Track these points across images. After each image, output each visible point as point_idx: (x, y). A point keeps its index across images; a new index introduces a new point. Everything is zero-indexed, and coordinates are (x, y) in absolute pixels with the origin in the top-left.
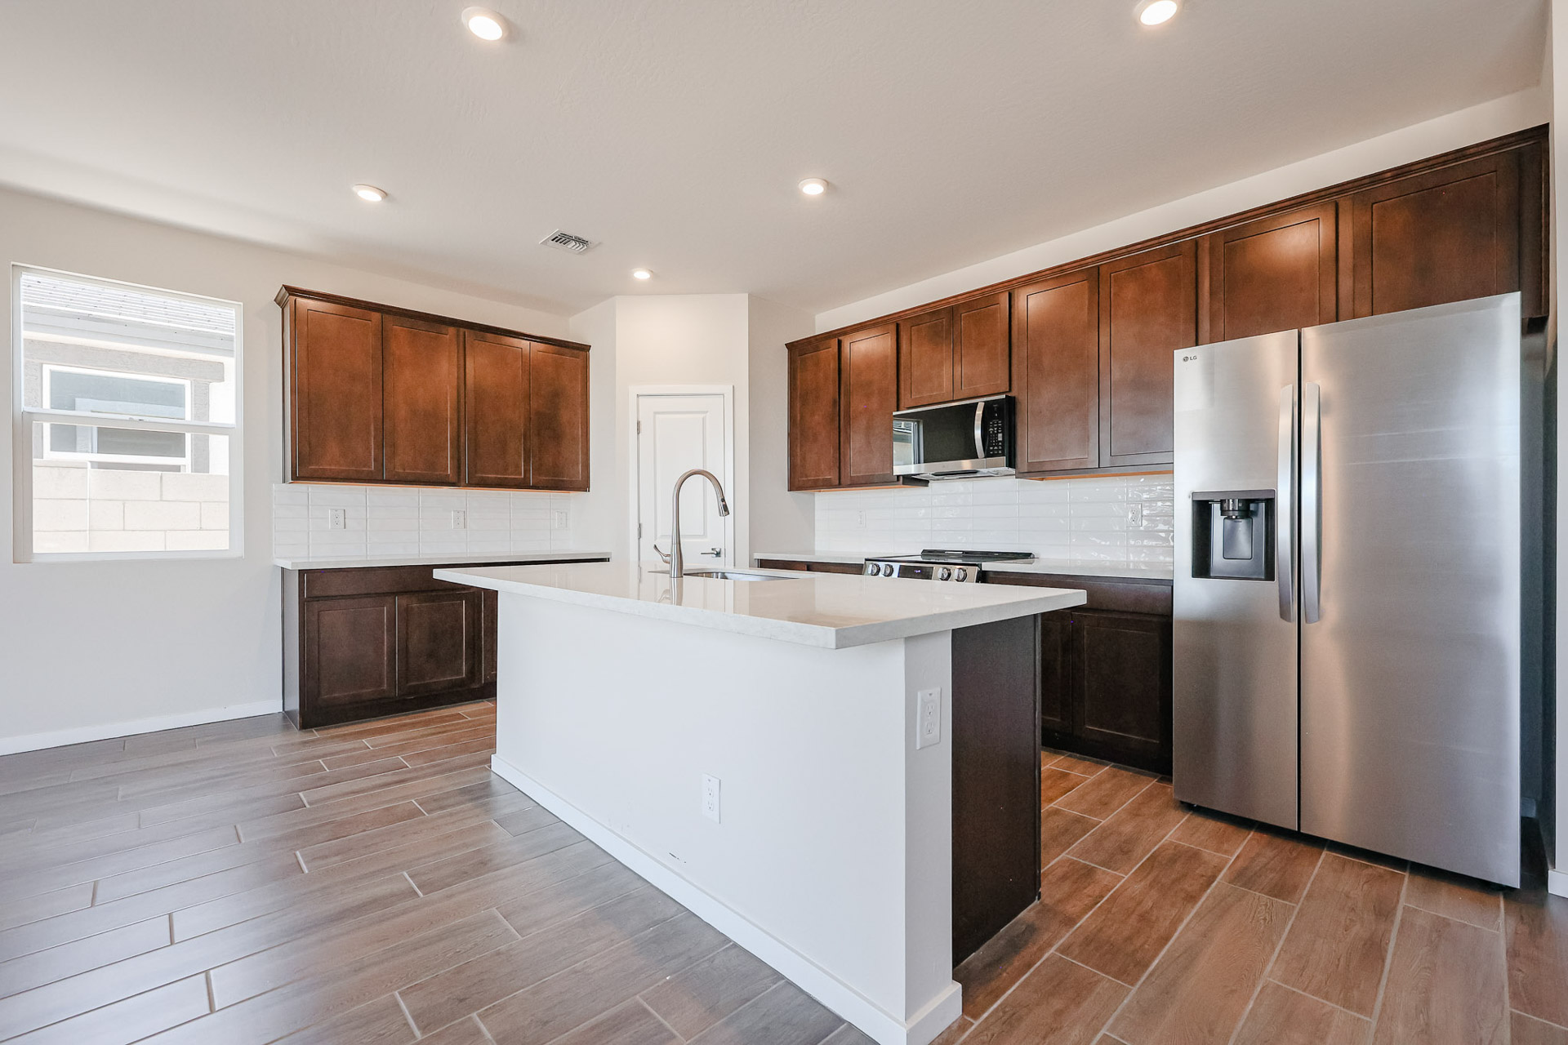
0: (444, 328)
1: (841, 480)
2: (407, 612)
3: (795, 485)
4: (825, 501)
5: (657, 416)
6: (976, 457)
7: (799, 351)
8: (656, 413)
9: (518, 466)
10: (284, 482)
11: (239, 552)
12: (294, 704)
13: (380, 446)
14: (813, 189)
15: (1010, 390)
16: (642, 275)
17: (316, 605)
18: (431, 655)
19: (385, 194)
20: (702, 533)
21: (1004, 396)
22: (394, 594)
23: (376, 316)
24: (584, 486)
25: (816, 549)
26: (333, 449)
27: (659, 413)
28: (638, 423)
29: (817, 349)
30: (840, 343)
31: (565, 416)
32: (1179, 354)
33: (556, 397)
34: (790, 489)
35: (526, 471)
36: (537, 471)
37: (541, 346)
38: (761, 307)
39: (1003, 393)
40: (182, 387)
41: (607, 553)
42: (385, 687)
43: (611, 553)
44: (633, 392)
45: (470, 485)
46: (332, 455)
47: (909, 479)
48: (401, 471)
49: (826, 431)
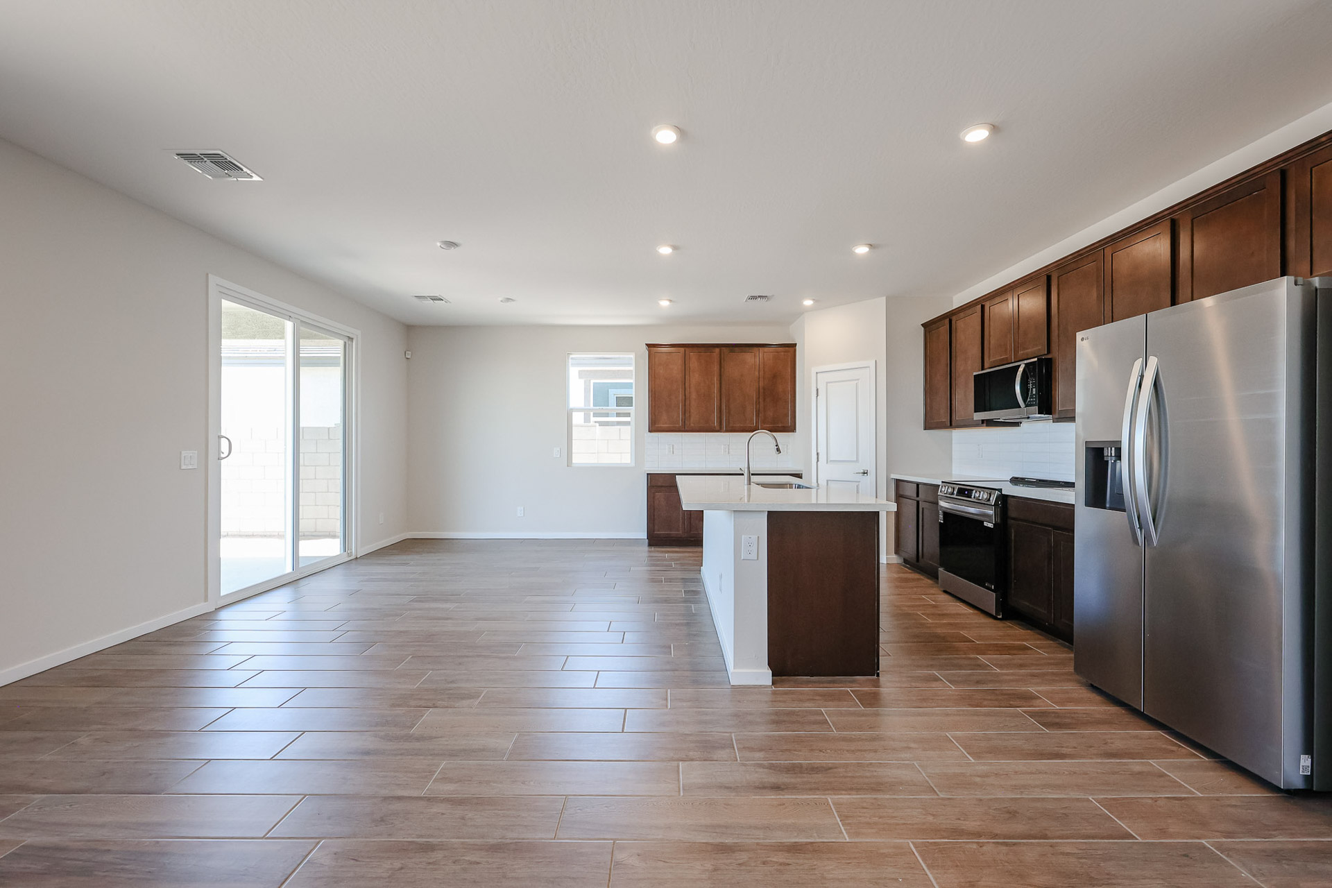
0: (712, 349)
1: (951, 425)
3: (929, 425)
4: (957, 435)
5: (829, 384)
6: (1020, 407)
7: (929, 329)
8: (827, 383)
9: (752, 420)
10: (647, 432)
11: (633, 465)
12: (645, 535)
13: (684, 413)
15: (1048, 353)
16: (808, 303)
17: (652, 490)
19: (670, 301)
20: (855, 459)
21: (1036, 359)
23: (682, 350)
24: (793, 429)
25: (953, 473)
26: (664, 417)
27: (830, 383)
28: (817, 390)
29: (937, 327)
31: (780, 388)
32: (1079, 335)
33: (775, 378)
34: (925, 429)
35: (756, 422)
36: (764, 422)
37: (766, 350)
38: (895, 307)
39: (1035, 357)
41: (800, 471)
42: (681, 532)
43: (802, 471)
44: (814, 370)
45: (727, 431)
46: (664, 421)
47: (990, 423)
48: (692, 425)
49: (943, 386)
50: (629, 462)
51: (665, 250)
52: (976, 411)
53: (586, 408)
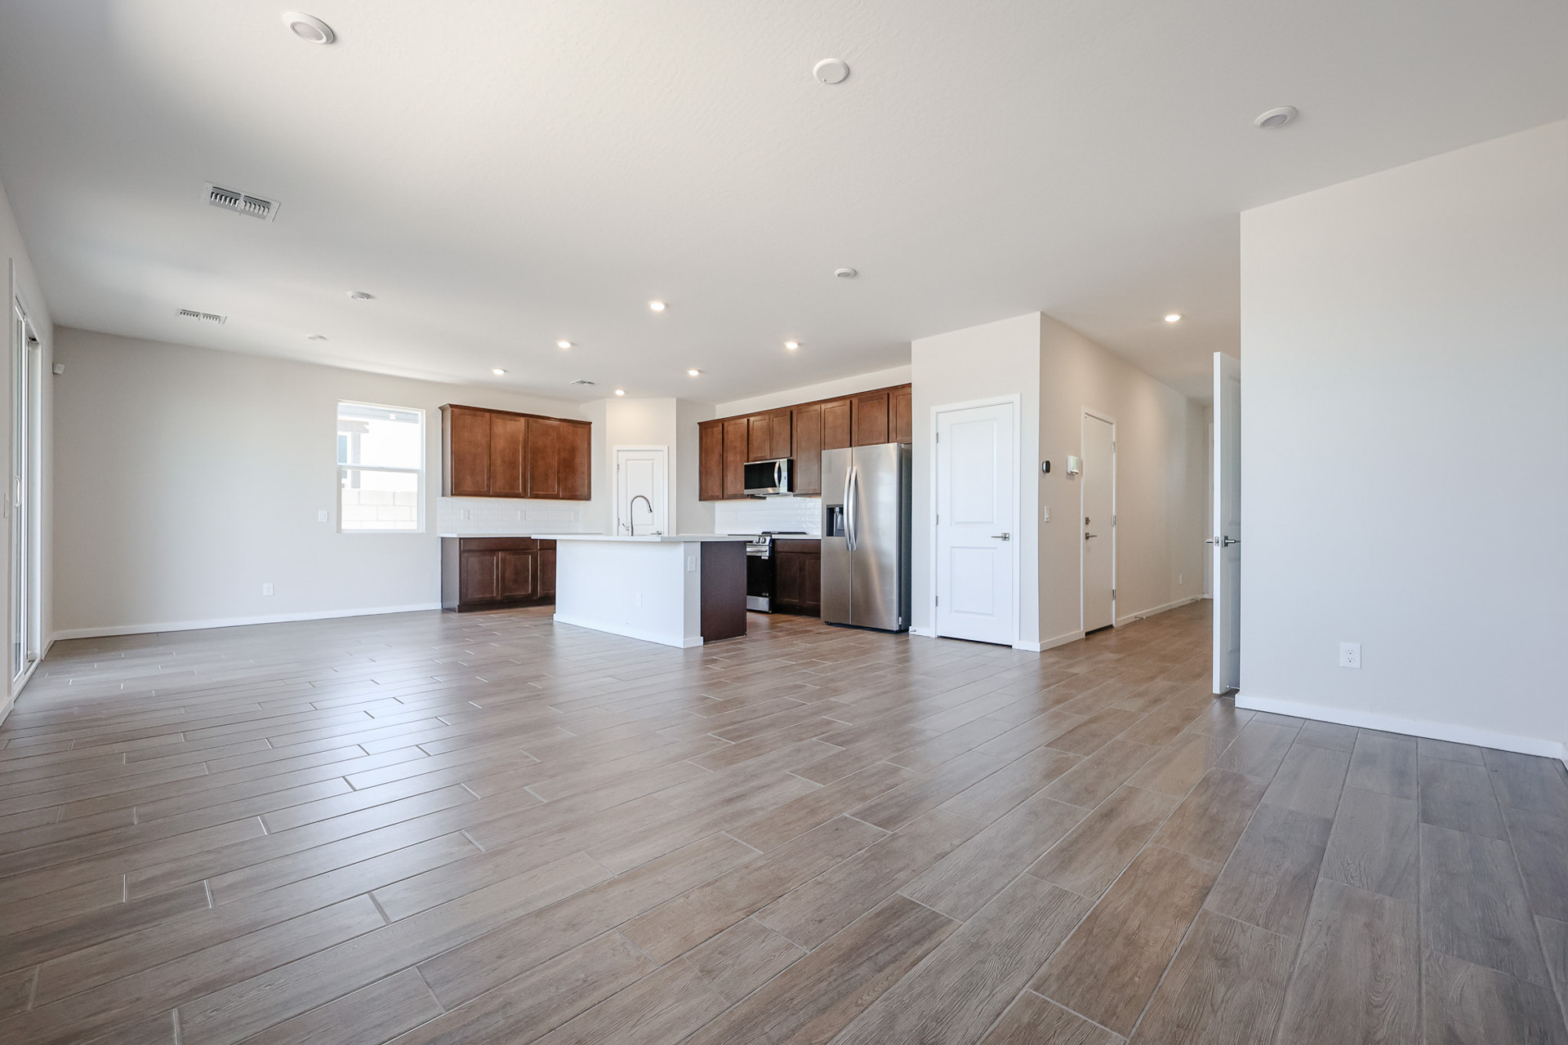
0: (518, 418)
1: (723, 497)
2: (504, 560)
3: (703, 496)
4: (720, 506)
5: (629, 462)
6: (776, 486)
7: (705, 427)
8: (627, 460)
9: (554, 487)
10: (443, 496)
11: (423, 530)
12: (456, 603)
13: (489, 479)
14: (693, 373)
15: (791, 456)
16: (620, 393)
17: (466, 554)
18: (515, 581)
19: (505, 371)
20: (652, 523)
22: (499, 550)
23: (487, 415)
24: (588, 498)
26: (468, 480)
27: (629, 460)
28: (618, 464)
29: (713, 427)
30: (723, 425)
31: (578, 460)
33: (573, 450)
34: (700, 500)
35: (558, 491)
37: (566, 424)
38: (683, 405)
39: (784, 458)
40: (345, 437)
42: (495, 595)
44: (615, 448)
45: (531, 498)
46: (468, 483)
47: (753, 497)
48: (498, 490)
49: (716, 470)
50: (416, 527)
51: (564, 345)
52: (746, 488)
53: (355, 465)
